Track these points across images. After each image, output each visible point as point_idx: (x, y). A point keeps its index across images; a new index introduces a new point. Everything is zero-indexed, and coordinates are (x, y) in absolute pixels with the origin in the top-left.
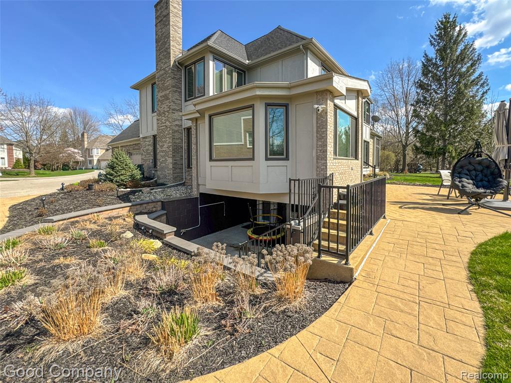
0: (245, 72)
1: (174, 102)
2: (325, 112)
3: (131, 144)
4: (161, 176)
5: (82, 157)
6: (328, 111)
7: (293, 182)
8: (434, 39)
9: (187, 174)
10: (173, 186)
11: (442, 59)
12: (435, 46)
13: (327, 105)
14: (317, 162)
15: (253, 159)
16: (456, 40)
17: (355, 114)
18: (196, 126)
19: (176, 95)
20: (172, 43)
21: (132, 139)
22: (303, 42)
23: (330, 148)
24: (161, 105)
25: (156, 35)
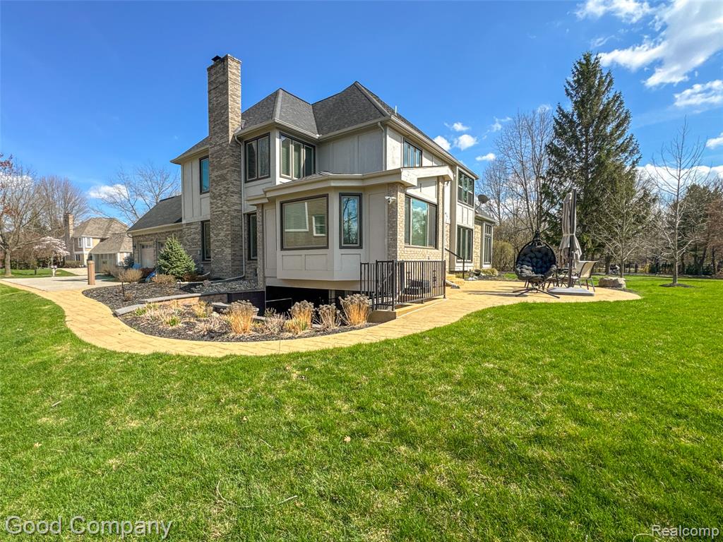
0: (314, 147)
1: (232, 183)
2: (395, 203)
3: (163, 231)
4: (216, 270)
5: (65, 250)
6: (398, 202)
7: (363, 265)
8: (572, 86)
9: (247, 267)
10: (233, 280)
11: (580, 116)
12: (572, 97)
13: (397, 197)
14: (389, 250)
15: (327, 247)
16: (597, 91)
17: (435, 201)
18: (262, 212)
19: (235, 176)
20: (230, 115)
21: (163, 226)
22: (383, 119)
23: (401, 236)
24: (216, 186)
25: (210, 103)
